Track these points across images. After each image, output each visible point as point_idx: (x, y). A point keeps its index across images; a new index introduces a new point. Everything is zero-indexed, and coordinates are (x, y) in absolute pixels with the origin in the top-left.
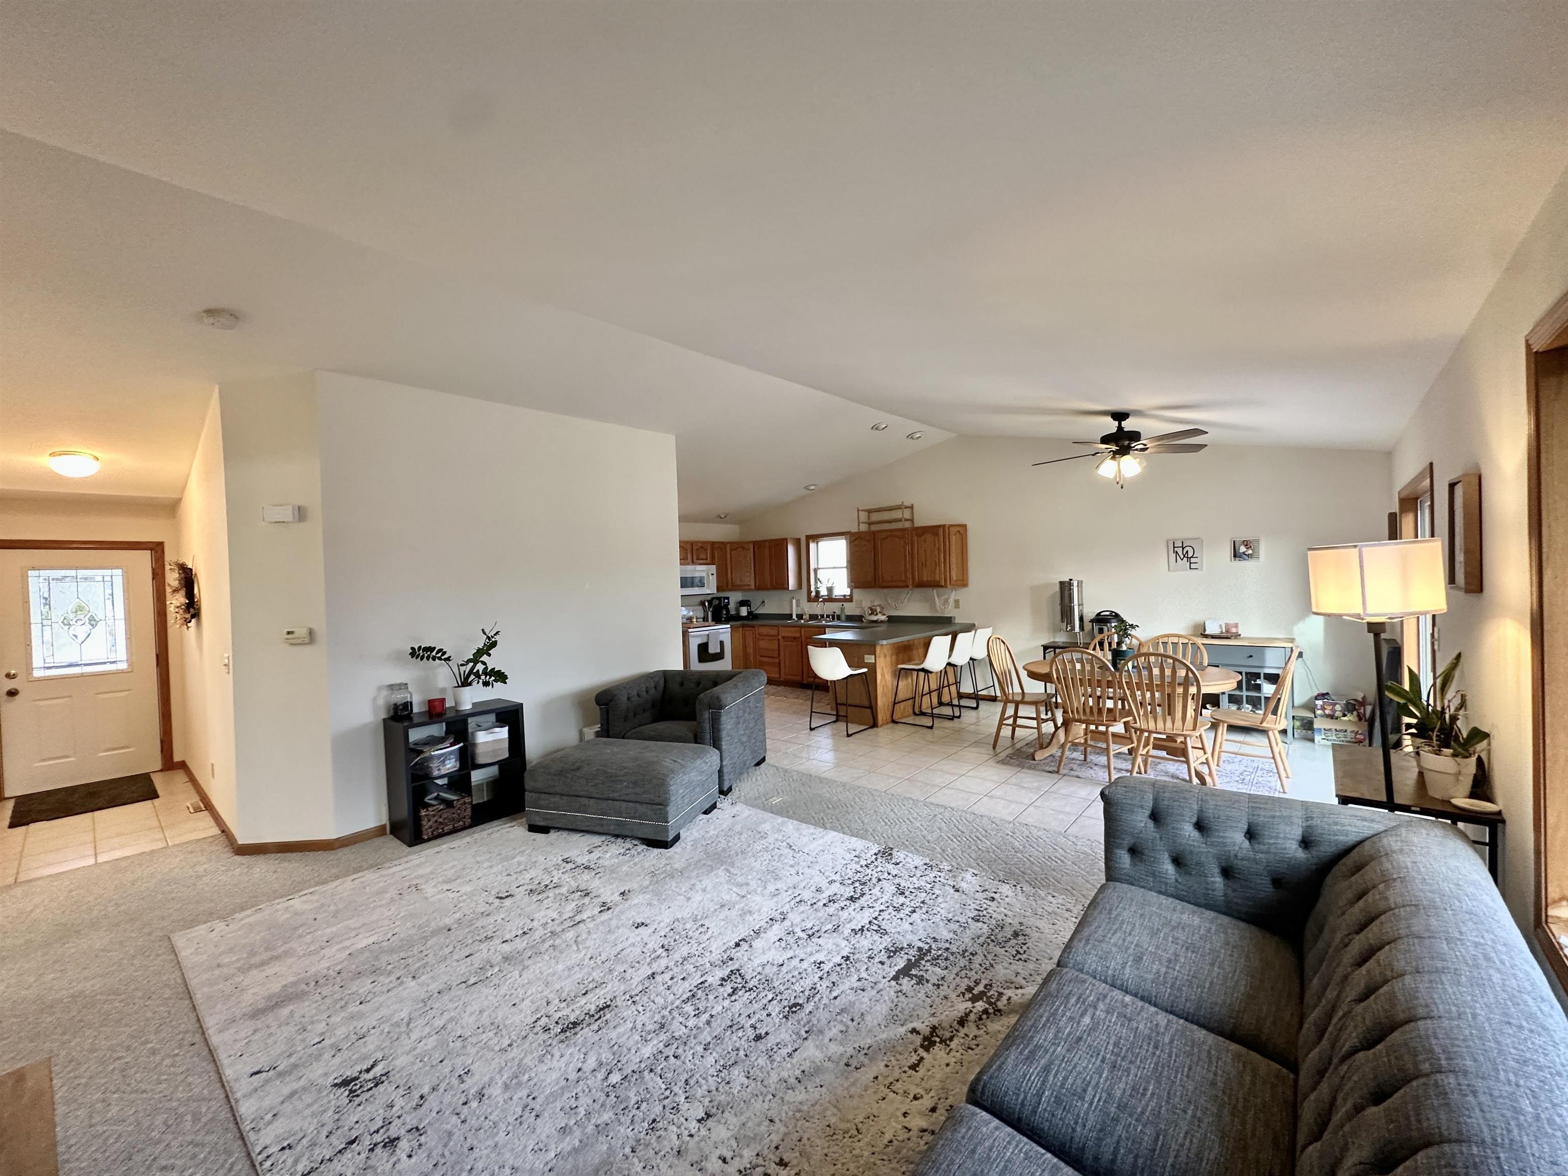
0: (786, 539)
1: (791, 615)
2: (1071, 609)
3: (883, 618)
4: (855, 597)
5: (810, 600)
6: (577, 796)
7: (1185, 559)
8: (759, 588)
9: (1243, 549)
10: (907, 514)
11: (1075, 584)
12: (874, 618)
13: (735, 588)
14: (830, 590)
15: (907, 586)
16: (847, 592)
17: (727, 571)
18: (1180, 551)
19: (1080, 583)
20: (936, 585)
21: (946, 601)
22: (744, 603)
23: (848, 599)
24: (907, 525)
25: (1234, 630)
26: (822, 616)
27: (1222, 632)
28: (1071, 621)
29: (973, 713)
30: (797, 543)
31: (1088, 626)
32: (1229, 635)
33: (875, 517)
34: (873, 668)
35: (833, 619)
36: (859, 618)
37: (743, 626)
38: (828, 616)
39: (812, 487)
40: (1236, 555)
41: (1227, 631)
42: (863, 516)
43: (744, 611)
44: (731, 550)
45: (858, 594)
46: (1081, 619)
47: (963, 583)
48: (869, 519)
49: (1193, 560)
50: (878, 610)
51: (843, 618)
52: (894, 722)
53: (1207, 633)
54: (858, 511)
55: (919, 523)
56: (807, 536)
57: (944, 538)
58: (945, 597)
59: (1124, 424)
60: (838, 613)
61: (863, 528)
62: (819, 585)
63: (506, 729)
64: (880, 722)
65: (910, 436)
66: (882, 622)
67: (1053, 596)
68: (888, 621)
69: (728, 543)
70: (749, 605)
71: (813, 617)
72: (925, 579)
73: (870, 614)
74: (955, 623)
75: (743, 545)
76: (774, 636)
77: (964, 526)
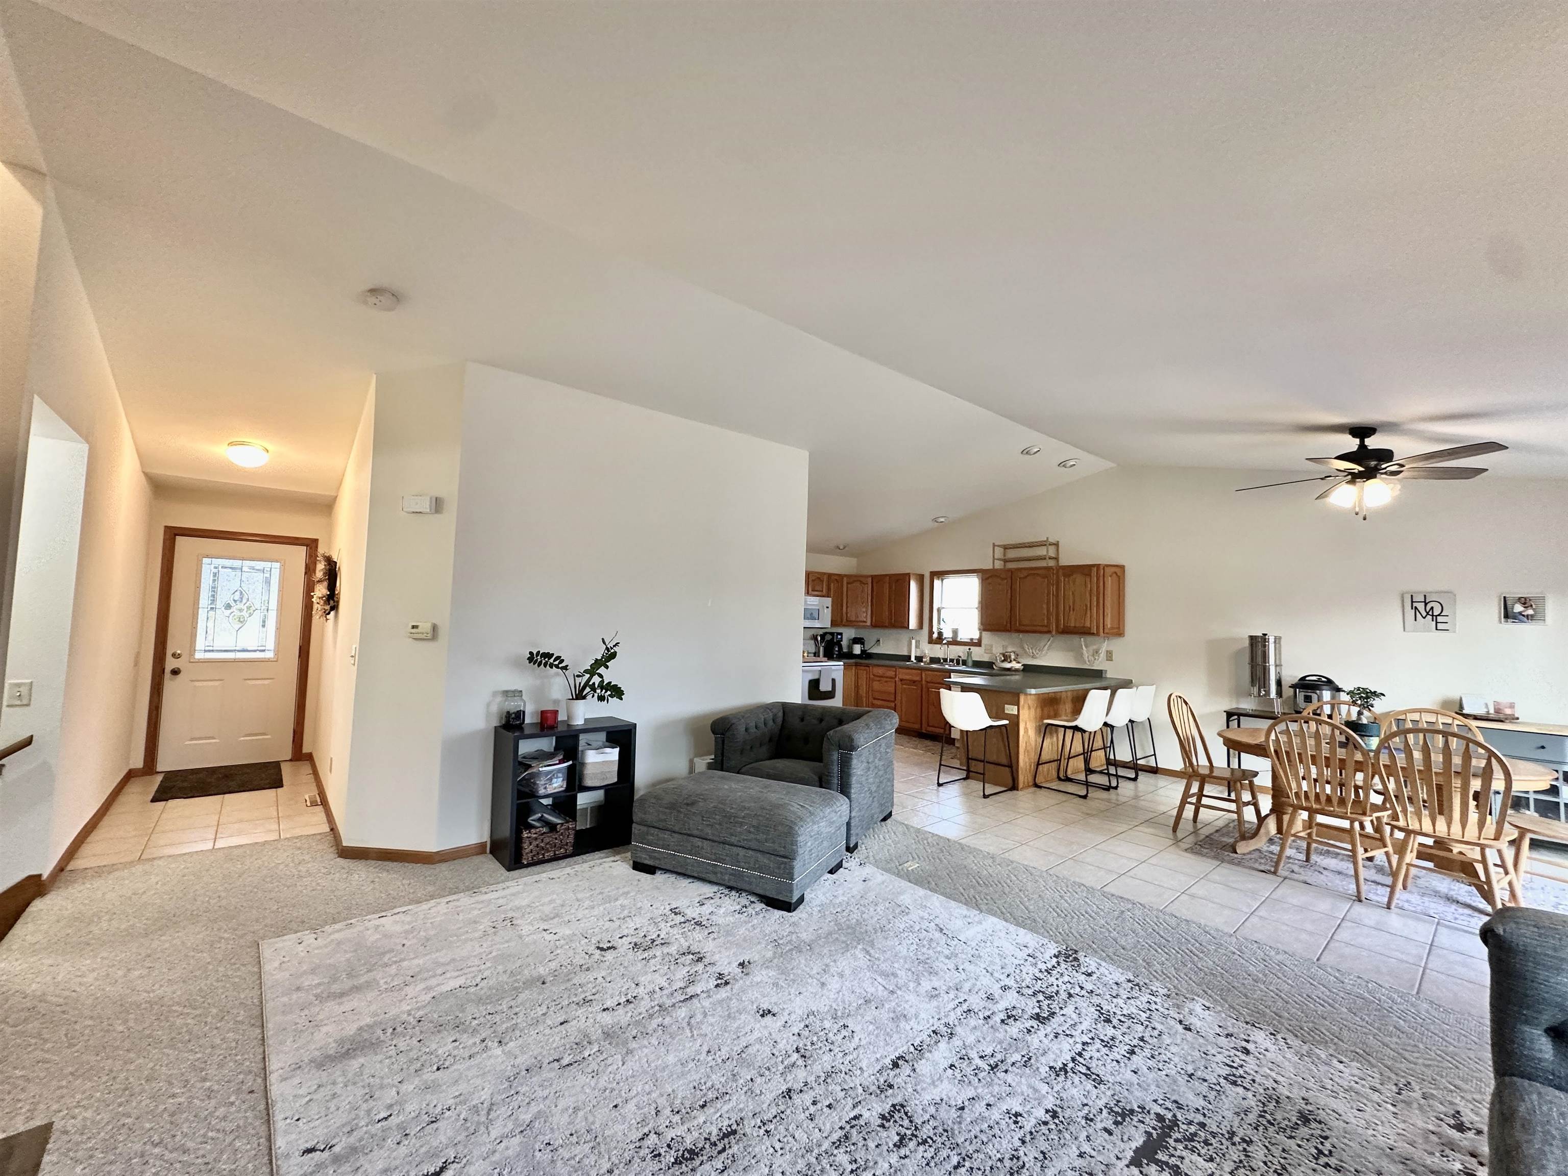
0: (909, 575)
1: (910, 657)
2: (1265, 671)
3: (1018, 666)
4: (983, 642)
5: (931, 641)
6: (689, 835)
7: (1429, 617)
8: (876, 625)
9: (1518, 608)
10: (1052, 552)
11: (1272, 640)
12: (1007, 665)
13: (849, 624)
14: (955, 632)
15: (1049, 632)
16: (975, 635)
17: (842, 606)
18: (1421, 607)
19: (1278, 640)
20: (1085, 632)
21: (1097, 652)
22: (858, 640)
23: (978, 644)
24: (1052, 563)
25: (1508, 711)
26: (945, 660)
27: (1488, 713)
28: (1264, 684)
29: (1131, 785)
30: (920, 579)
31: (1288, 692)
32: (1501, 716)
33: (1012, 554)
34: (1015, 721)
35: (959, 662)
36: (989, 665)
37: (856, 665)
38: (952, 660)
39: (942, 520)
40: (1508, 615)
41: (1497, 711)
42: (999, 552)
43: (857, 649)
44: (848, 583)
45: (987, 638)
46: (1279, 683)
47: (1118, 632)
48: (1004, 555)
49: (1440, 619)
50: (1013, 657)
52: (1036, 786)
53: (1465, 712)
54: (994, 545)
55: (1065, 561)
56: (931, 572)
57: (1098, 579)
58: (1096, 646)
59: (1367, 441)
60: (964, 657)
61: (999, 565)
62: (942, 625)
63: (617, 751)
64: (1021, 785)
65: (1062, 464)
66: (1017, 670)
67: (1238, 653)
68: (1023, 670)
69: (846, 576)
70: (863, 644)
71: (934, 660)
72: (1073, 625)
73: (1003, 661)
74: (1106, 678)
75: (862, 579)
76: (891, 678)
77: (1122, 568)
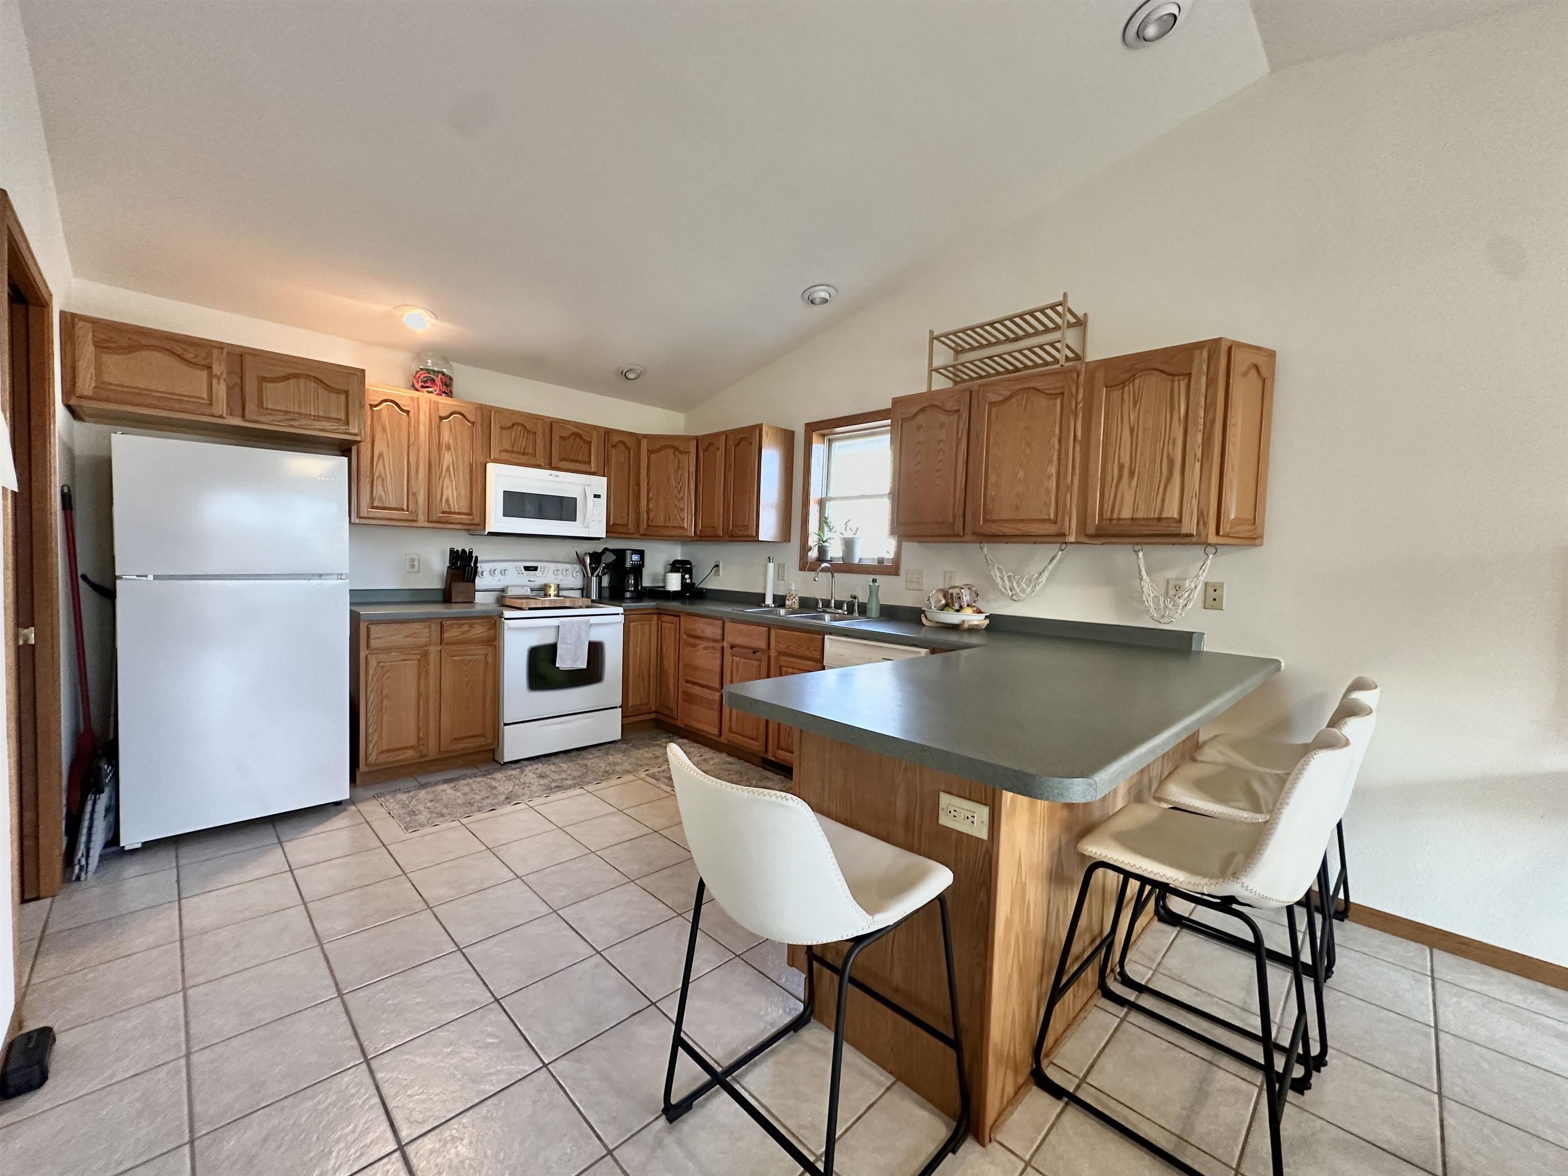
0: (761, 429)
1: (763, 596)
3: (978, 620)
4: (904, 566)
5: (805, 565)
8: (704, 536)
12: (952, 618)
13: (654, 533)
14: (849, 544)
15: (1059, 537)
16: (888, 550)
17: (638, 496)
21: (1180, 585)
22: (678, 566)
23: (891, 569)
26: (827, 603)
30: (787, 439)
35: (851, 611)
36: (913, 616)
37: (660, 612)
38: (839, 605)
39: (824, 297)
42: (943, 357)
43: (674, 583)
44: (650, 452)
45: (913, 557)
47: (1252, 533)
48: (957, 356)
50: (966, 598)
51: (874, 611)
54: (933, 338)
56: (808, 425)
57: (1211, 383)
58: (1172, 574)
60: (863, 598)
61: (940, 383)
62: (827, 534)
66: (973, 630)
68: (988, 628)
69: (645, 436)
70: (690, 571)
71: (807, 604)
72: (1126, 513)
73: (942, 608)
74: (1199, 652)
75: (676, 444)
76: (715, 641)
77: (1272, 354)
